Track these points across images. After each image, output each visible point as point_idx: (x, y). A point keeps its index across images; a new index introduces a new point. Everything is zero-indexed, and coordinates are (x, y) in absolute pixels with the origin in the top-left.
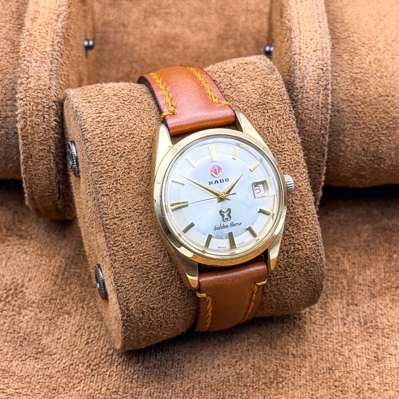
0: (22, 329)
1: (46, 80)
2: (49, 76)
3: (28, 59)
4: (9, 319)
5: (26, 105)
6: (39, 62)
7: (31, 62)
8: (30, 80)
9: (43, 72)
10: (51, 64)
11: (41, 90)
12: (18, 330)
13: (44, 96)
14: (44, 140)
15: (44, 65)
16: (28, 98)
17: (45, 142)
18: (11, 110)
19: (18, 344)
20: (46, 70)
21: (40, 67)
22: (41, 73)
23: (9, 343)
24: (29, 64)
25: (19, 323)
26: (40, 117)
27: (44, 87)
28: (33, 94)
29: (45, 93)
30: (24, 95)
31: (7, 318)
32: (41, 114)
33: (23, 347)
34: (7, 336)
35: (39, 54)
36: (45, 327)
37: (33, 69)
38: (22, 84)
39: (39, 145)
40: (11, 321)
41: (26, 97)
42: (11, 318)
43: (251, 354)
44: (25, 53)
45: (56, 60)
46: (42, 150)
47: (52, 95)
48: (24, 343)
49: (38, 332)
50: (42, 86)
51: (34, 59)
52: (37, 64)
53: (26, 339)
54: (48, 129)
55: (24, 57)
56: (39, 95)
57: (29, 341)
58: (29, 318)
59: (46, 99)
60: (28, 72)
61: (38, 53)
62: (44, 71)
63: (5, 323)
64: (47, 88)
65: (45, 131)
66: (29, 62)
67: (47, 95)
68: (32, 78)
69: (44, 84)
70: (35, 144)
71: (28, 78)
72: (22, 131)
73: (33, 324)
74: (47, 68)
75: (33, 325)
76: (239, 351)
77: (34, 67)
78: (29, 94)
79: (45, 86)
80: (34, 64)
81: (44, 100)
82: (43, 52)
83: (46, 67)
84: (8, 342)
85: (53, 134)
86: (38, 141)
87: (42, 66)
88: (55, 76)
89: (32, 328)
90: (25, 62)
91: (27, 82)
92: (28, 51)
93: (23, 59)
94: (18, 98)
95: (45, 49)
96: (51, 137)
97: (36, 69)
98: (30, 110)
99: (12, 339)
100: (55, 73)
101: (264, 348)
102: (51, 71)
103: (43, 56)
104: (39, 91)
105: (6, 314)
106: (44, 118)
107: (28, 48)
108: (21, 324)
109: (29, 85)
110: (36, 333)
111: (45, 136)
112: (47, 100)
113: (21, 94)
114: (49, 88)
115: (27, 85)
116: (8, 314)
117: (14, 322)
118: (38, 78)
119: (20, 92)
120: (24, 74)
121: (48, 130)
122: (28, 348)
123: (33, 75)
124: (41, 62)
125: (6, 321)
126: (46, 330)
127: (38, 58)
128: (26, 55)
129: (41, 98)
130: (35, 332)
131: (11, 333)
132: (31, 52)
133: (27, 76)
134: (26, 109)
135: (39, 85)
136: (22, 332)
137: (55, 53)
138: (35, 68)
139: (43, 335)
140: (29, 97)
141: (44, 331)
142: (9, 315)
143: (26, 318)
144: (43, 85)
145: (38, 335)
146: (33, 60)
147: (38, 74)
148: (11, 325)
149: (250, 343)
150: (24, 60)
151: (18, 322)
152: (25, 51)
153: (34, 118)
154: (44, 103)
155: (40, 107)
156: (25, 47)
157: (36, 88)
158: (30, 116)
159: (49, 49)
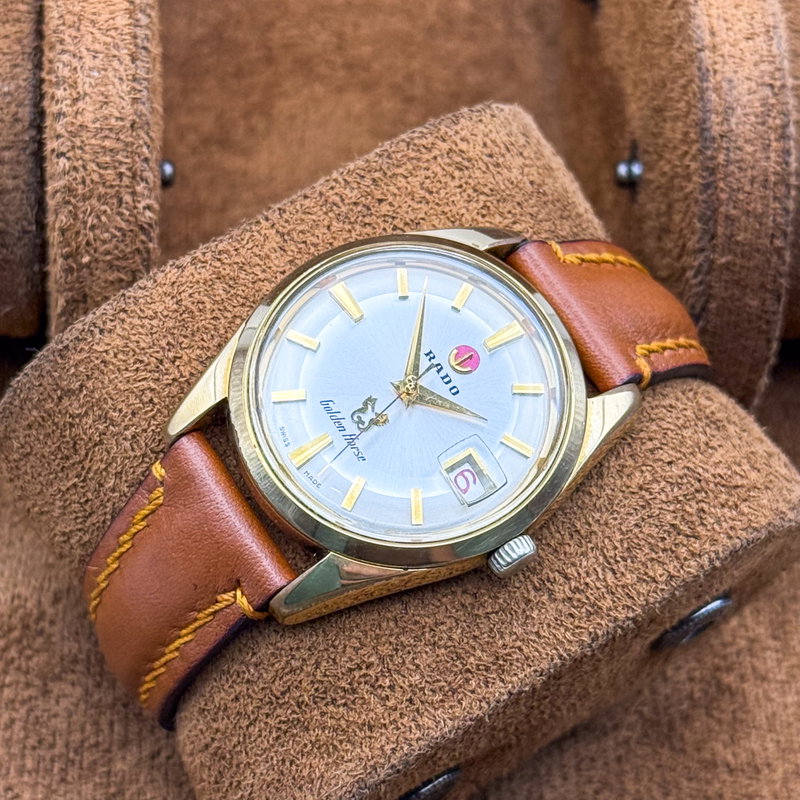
0: (61, 735)
1: (124, 104)
2: (129, 93)
3: (72, 48)
4: (23, 711)
5: (75, 169)
6: (101, 56)
7: (81, 58)
8: (81, 104)
9: (114, 84)
10: (133, 62)
11: (111, 130)
12: (50, 739)
13: (120, 145)
14: (118, 258)
15: (116, 64)
16: (79, 152)
17: (124, 264)
18: (13, 173)
19: (57, 778)
20: (121, 79)
21: (105, 70)
22: (111, 87)
23: (34, 775)
24: (75, 63)
25: (49, 718)
26: (110, 201)
27: (121, 123)
28: (93, 141)
29: (122, 137)
30: (69, 143)
31: (17, 705)
32: (112, 192)
33: (68, 783)
34: (23, 756)
35: (98, 35)
36: (117, 728)
37: (89, 76)
38: (60, 115)
39: (105, 271)
40: (28, 715)
41: (73, 147)
42: (25, 708)
43: (627, 767)
44: (61, 32)
45: (143, 52)
46: (112, 283)
47: (141, 142)
48: (71, 773)
49: (100, 739)
50: (113, 121)
51: (88, 50)
52: (97, 62)
53: (73, 762)
54: (131, 231)
55: (62, 42)
56: (107, 143)
57: (81, 768)
58: (72, 704)
59: (125, 154)
60: (76, 83)
61: (94, 31)
62: (116, 80)
63: (13, 721)
64: (128, 125)
65: (124, 235)
66: (74, 56)
67: (127, 144)
68: (87, 98)
69: (118, 115)
70: (97, 269)
71: (75, 100)
72: (63, 235)
73: (83, 719)
74: (123, 74)
75: (85, 722)
76: (599, 763)
77: (91, 69)
78: (82, 142)
79: (122, 119)
80: (88, 61)
81: (119, 157)
82: (107, 30)
83: (122, 69)
84: (30, 773)
85: (143, 242)
86: (103, 261)
87: (110, 69)
88: (145, 93)
89: (83, 730)
90: (66, 57)
91: (75, 108)
92: (70, 27)
93: (59, 47)
94: (53, 151)
95: (111, 22)
96: (138, 250)
97: (96, 74)
98: (84, 182)
99: (39, 763)
100: (145, 88)
101: (656, 752)
102: (135, 80)
103: (109, 40)
104: (107, 132)
105: (11, 696)
106: (120, 201)
107: (69, 19)
108: (53, 721)
109: (79, 116)
110: (97, 744)
111: (122, 246)
112: (127, 157)
113: (61, 140)
114: (132, 126)
115: (76, 118)
116: (16, 696)
117: (37, 718)
118: (101, 98)
119: (58, 137)
120: (65, 90)
121: (130, 233)
122: (84, 787)
123: (88, 91)
124: (107, 56)
125: (15, 715)
126: (119, 734)
127: (97, 47)
128: (66, 37)
129: (111, 150)
130: (92, 741)
131: (34, 748)
132: (78, 30)
133: (75, 96)
134: (75, 179)
135: (106, 118)
136: (60, 742)
137: (140, 32)
138: (92, 74)
139: (115, 748)
140: (81, 148)
141: (116, 737)
142: (20, 698)
143: (64, 703)
144: (117, 118)
145: (101, 748)
146: (85, 52)
147: (103, 89)
148: (30, 726)
149: (621, 739)
150: (63, 52)
151: (46, 714)
152: (61, 28)
153: (94, 201)
154: (121, 163)
155: (110, 174)
156: (61, 16)
157: (97, 125)
158: (85, 198)
159: (122, 20)
